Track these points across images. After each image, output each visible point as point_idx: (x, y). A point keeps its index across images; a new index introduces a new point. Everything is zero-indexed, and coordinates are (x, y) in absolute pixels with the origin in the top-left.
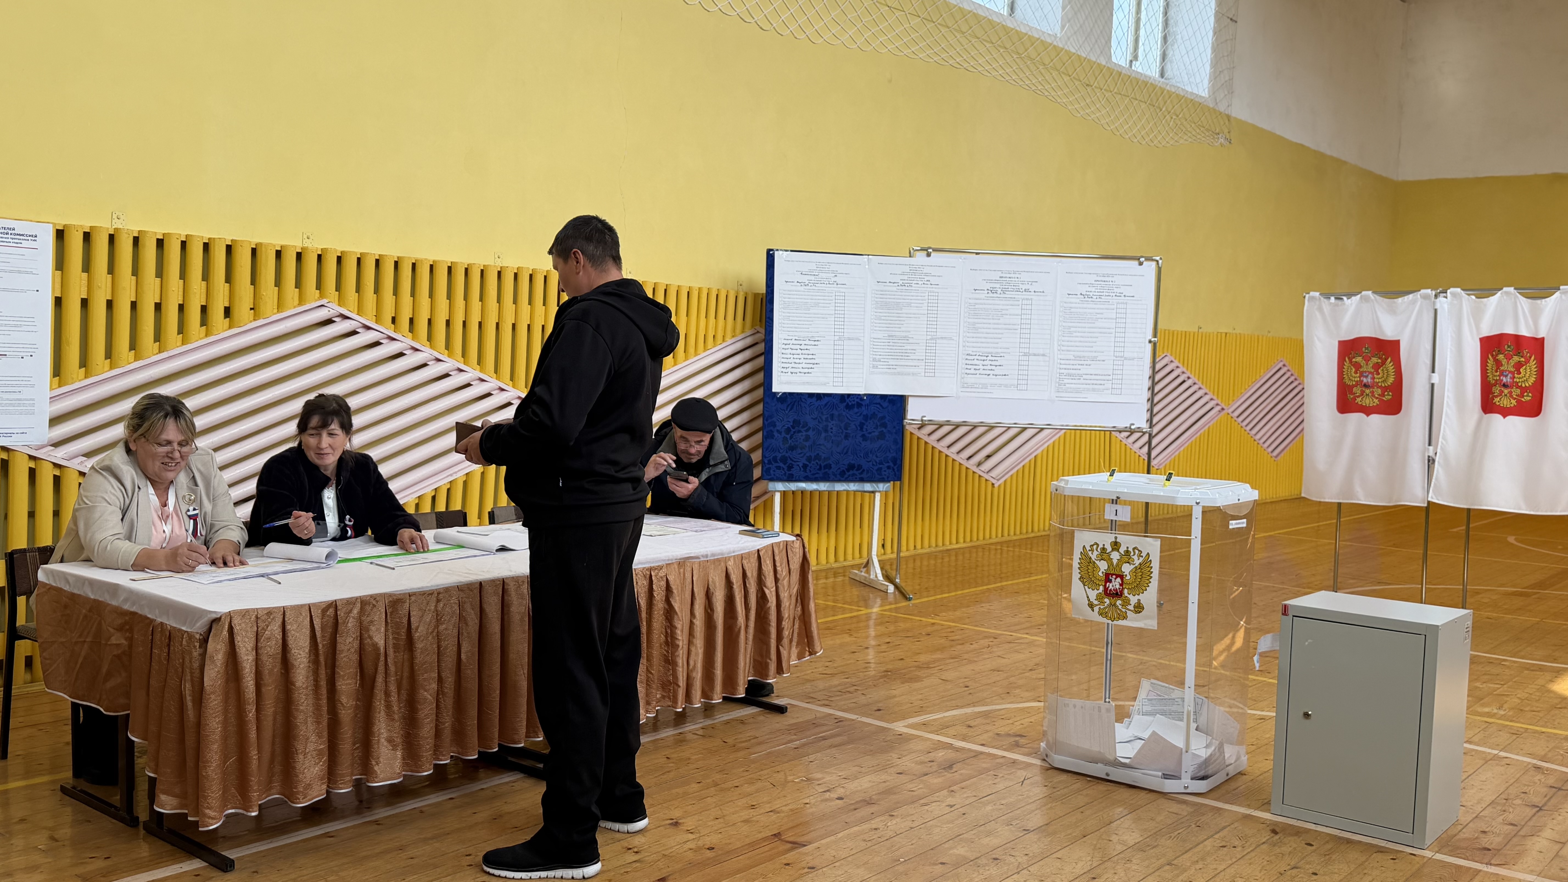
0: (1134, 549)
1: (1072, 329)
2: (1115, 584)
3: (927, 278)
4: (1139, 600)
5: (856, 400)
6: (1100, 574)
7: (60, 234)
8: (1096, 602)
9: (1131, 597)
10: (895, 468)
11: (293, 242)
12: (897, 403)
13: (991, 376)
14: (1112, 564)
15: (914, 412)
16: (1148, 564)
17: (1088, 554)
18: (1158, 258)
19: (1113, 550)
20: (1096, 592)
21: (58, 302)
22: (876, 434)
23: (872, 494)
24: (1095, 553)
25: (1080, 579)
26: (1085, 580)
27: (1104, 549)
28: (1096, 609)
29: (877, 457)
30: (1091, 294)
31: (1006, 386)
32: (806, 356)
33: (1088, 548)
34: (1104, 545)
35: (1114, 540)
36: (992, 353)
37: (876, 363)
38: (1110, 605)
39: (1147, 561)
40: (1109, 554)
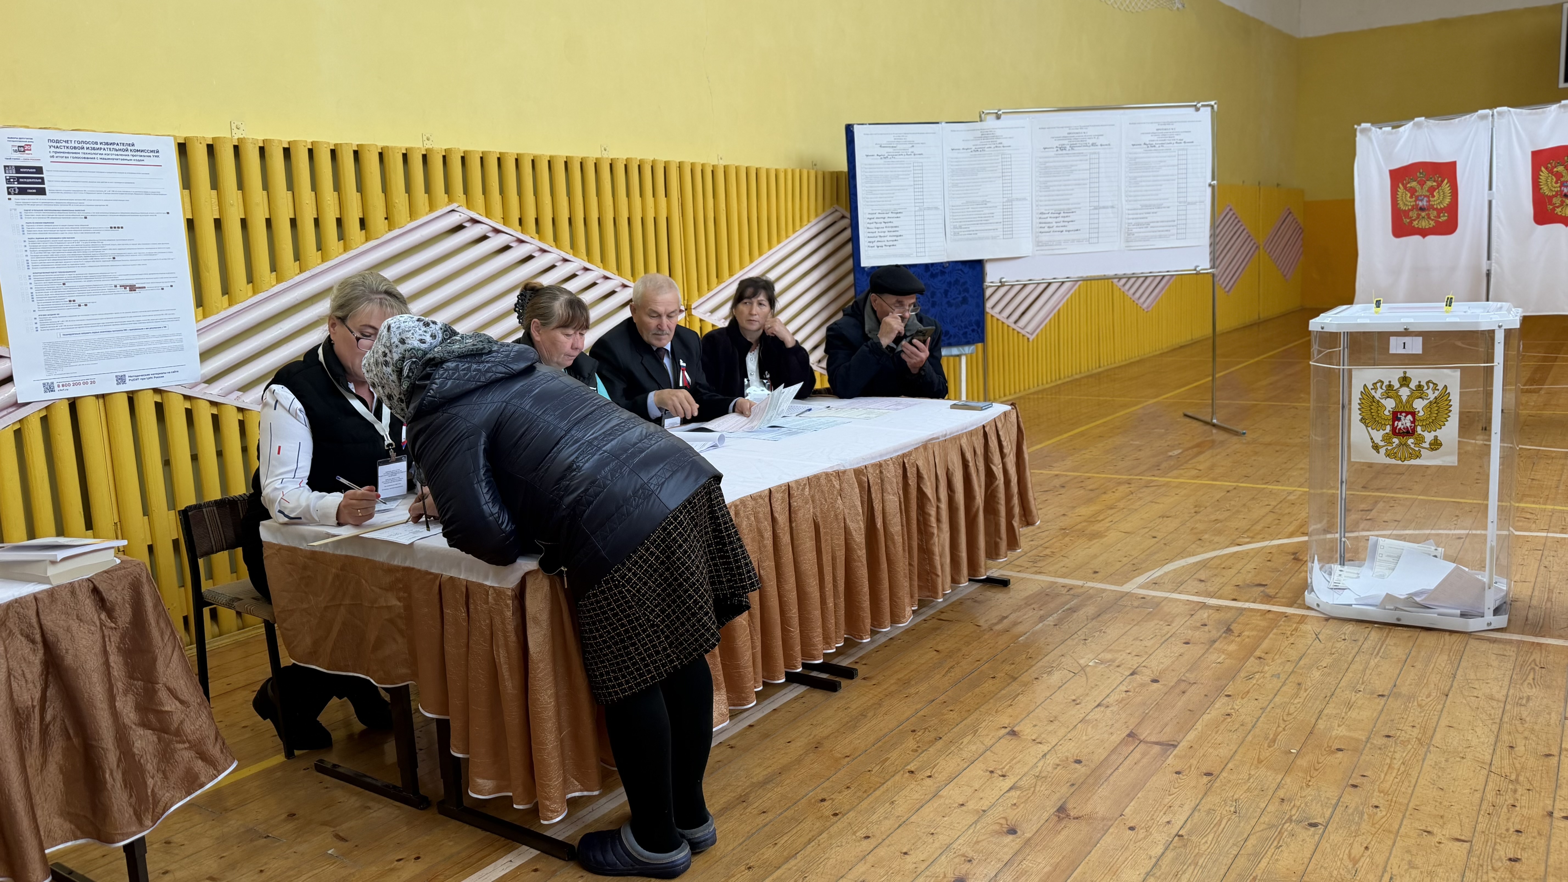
0: (1428, 383)
1: (1139, 179)
2: (1406, 422)
3: (999, 141)
4: (1436, 437)
5: (939, 268)
6: (1386, 413)
7: (182, 148)
8: (1382, 444)
9: (1426, 434)
10: (979, 331)
11: (417, 144)
12: (976, 267)
13: (1064, 233)
14: (1401, 401)
15: (992, 275)
16: (1445, 398)
17: (1370, 393)
18: (1212, 103)
19: (1401, 386)
20: (1382, 432)
21: (191, 224)
22: (960, 299)
23: (958, 358)
24: (1380, 391)
25: (1361, 420)
26: (1367, 421)
27: (1390, 386)
28: (1383, 450)
29: (962, 321)
30: (1154, 143)
31: (1079, 241)
32: (890, 229)
33: (1370, 387)
34: (1390, 382)
35: (1402, 375)
36: (1064, 209)
37: (956, 230)
38: (1400, 444)
39: (1445, 394)
40: (1397, 391)
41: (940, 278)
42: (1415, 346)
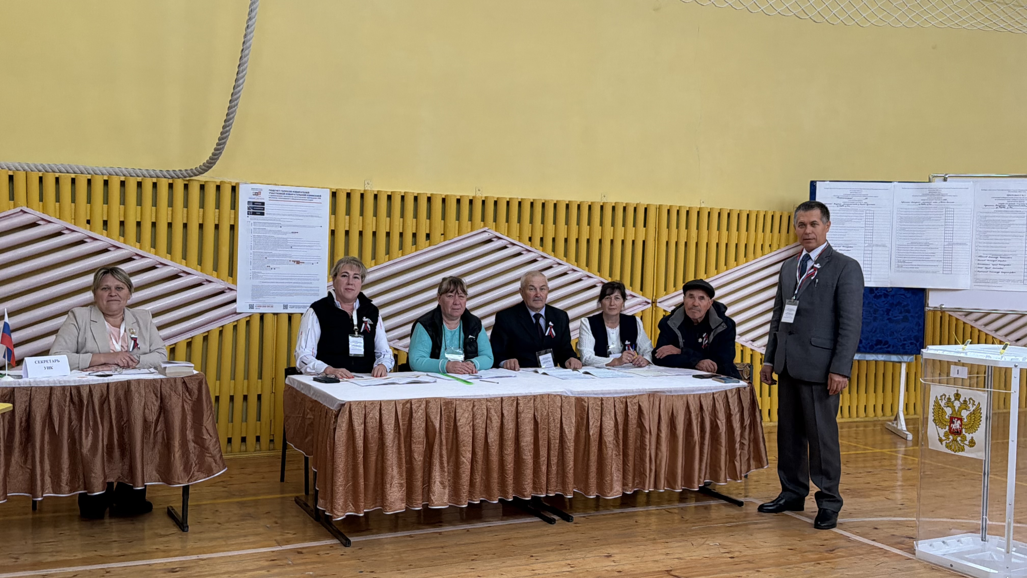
0: (970, 399)
2: (956, 425)
3: (944, 198)
4: (972, 437)
5: (883, 292)
6: (947, 417)
7: (334, 194)
8: (944, 438)
9: (967, 434)
11: (467, 193)
12: (920, 294)
13: (1000, 274)
14: (955, 410)
15: (933, 301)
16: (979, 411)
17: (938, 403)
19: (956, 399)
20: (944, 430)
21: (333, 232)
22: (901, 317)
23: (898, 364)
24: (944, 401)
25: (933, 420)
26: (937, 422)
27: (949, 399)
28: (944, 443)
31: (1014, 281)
33: (939, 398)
34: (949, 396)
35: (956, 392)
36: (1000, 255)
37: (900, 264)
38: (953, 440)
39: (978, 409)
40: (953, 403)
41: (883, 299)
42: (964, 373)
